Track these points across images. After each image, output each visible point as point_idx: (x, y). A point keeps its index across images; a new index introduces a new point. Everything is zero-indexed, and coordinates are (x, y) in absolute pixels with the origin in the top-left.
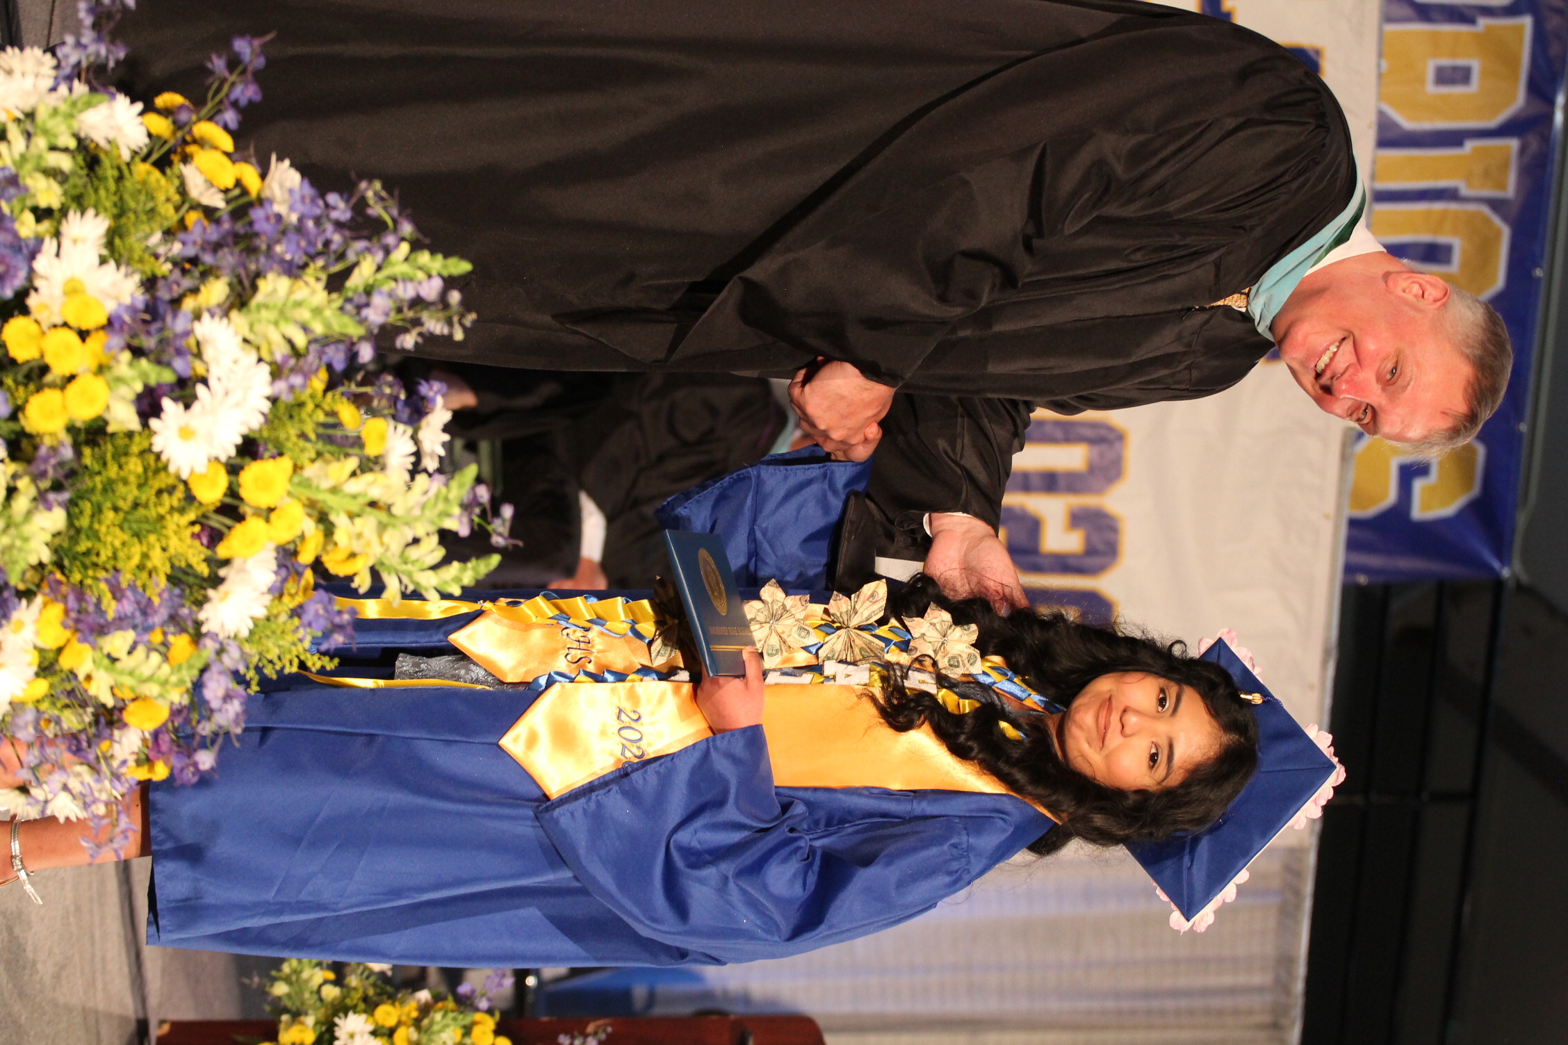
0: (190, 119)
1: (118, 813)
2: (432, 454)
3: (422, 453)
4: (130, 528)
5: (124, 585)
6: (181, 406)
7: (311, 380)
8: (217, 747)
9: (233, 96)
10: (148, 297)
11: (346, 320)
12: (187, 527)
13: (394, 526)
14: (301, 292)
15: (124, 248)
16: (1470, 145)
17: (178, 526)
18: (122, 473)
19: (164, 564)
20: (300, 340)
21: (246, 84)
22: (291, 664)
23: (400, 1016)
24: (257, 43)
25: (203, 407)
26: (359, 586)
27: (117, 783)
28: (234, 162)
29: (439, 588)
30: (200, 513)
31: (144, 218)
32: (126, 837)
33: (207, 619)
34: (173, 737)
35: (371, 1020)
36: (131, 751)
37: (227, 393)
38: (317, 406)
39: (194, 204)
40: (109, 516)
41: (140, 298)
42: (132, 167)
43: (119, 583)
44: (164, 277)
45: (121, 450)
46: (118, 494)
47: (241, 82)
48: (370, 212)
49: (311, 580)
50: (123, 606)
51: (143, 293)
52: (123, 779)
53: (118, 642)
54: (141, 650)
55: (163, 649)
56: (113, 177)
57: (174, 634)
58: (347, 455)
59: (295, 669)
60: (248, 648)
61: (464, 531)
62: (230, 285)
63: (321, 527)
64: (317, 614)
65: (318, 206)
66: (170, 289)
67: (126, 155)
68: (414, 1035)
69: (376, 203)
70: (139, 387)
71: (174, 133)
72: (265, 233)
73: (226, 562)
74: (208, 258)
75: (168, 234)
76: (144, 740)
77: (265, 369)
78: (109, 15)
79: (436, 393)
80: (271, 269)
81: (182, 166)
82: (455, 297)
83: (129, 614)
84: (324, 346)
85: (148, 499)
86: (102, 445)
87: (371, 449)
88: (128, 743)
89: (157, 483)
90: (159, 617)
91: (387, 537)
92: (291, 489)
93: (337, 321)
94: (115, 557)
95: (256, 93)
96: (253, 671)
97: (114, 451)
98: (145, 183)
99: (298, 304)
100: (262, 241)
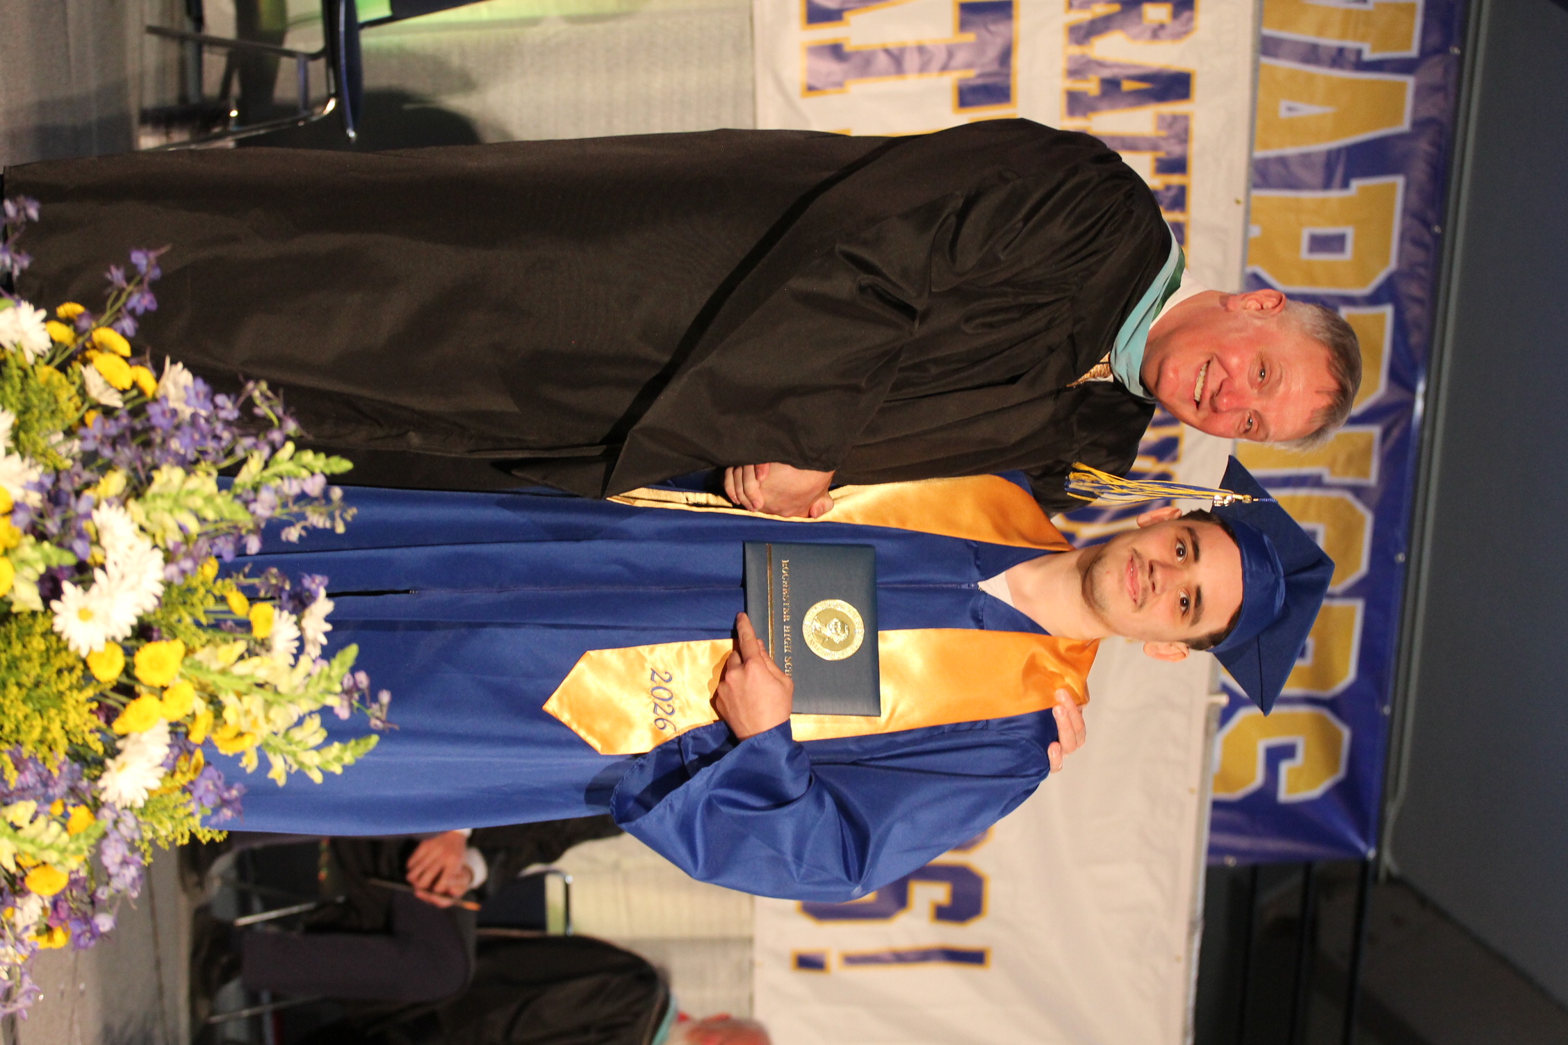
0: (91, 325)
1: (21, 974)
2: (314, 642)
3: (305, 639)
4: (33, 703)
5: (25, 755)
6: (80, 589)
7: (202, 567)
8: (115, 910)
9: (130, 305)
11: (235, 510)
12: (84, 705)
13: (279, 704)
14: (194, 482)
15: (28, 441)
17: (77, 701)
18: (25, 652)
19: (62, 737)
20: (193, 527)
21: (142, 294)
22: (182, 836)
24: (152, 255)
25: (101, 590)
26: (247, 766)
27: (20, 946)
28: (131, 365)
29: (321, 767)
30: (97, 691)
31: (47, 414)
32: (29, 997)
33: (104, 789)
34: (71, 904)
36: (29, 922)
37: (123, 577)
38: (208, 591)
39: (94, 403)
40: (14, 690)
42: (37, 368)
43: (22, 758)
44: (67, 471)
45: (24, 632)
46: (21, 670)
47: (138, 291)
48: (257, 411)
49: (202, 761)
50: (25, 778)
52: (25, 946)
53: (21, 811)
54: (41, 821)
55: (62, 820)
56: (19, 376)
57: (74, 806)
58: (235, 640)
59: (186, 841)
60: (141, 819)
61: (345, 714)
62: (129, 480)
63: (211, 707)
64: (207, 790)
65: (208, 406)
66: (72, 481)
67: (30, 358)
69: (262, 403)
70: (42, 569)
71: (75, 340)
72: (161, 428)
73: (123, 736)
74: (106, 452)
75: (69, 433)
76: (44, 909)
77: (159, 555)
78: (15, 228)
79: (318, 586)
80: (167, 461)
81: (82, 368)
82: (337, 493)
83: (31, 785)
84: (214, 538)
85: (50, 677)
86: (8, 624)
87: (259, 632)
88: (29, 911)
89: (58, 662)
90: (59, 789)
91: (273, 713)
92: (184, 671)
93: (225, 507)
94: (18, 730)
95: (151, 302)
96: (148, 844)
97: (18, 630)
98: (48, 383)
99: (191, 492)
100: (158, 435)
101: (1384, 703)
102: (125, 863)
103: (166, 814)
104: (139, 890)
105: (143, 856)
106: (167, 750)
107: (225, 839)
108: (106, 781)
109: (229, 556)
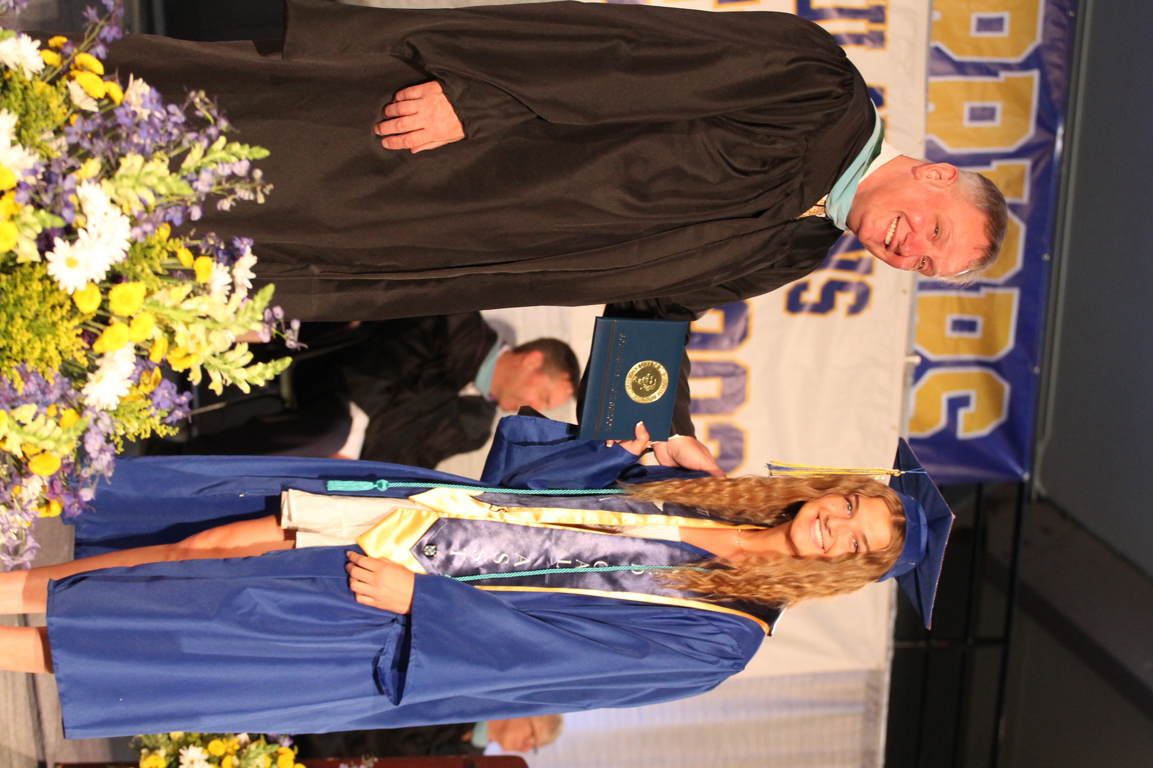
0: (73, 51)
1: (26, 535)
2: (243, 286)
3: (235, 283)
4: (33, 332)
5: (29, 370)
6: (67, 243)
7: (158, 229)
8: (95, 486)
9: (102, 35)
10: (45, 169)
12: (72, 331)
13: (217, 330)
14: (150, 166)
15: (28, 135)
16: (995, 164)
17: (67, 328)
18: (28, 292)
19: (56, 356)
20: (151, 200)
21: (111, 26)
22: (145, 432)
23: (226, 749)
25: (83, 244)
26: (193, 379)
27: (25, 515)
28: (104, 81)
29: (249, 381)
30: (82, 320)
31: (42, 117)
32: (32, 552)
33: (87, 396)
34: (65, 484)
35: (206, 751)
36: (34, 497)
37: (99, 236)
38: (163, 248)
39: (76, 109)
40: (19, 321)
42: (33, 83)
43: (27, 372)
44: (57, 159)
45: (26, 278)
46: (24, 306)
47: (107, 25)
49: (160, 376)
50: (28, 387)
52: (30, 511)
53: (25, 412)
54: (41, 418)
55: (57, 420)
56: (21, 89)
57: (64, 409)
58: (183, 284)
59: (148, 436)
60: (114, 418)
61: (267, 340)
62: (103, 166)
63: (166, 335)
64: (164, 397)
65: (161, 113)
66: (60, 166)
67: (29, 76)
68: (236, 762)
69: (201, 107)
70: (39, 230)
71: (62, 62)
72: (125, 125)
73: (101, 355)
74: (86, 145)
75: (58, 132)
76: (43, 487)
77: (126, 221)
79: (245, 246)
80: (130, 150)
81: (68, 83)
82: (258, 174)
83: (32, 392)
84: (167, 208)
85: (46, 312)
86: (14, 273)
87: (201, 279)
88: (32, 488)
89: (52, 300)
90: (55, 395)
91: (212, 337)
92: (144, 307)
93: (175, 185)
94: (23, 351)
95: (118, 32)
96: (120, 438)
97: (22, 276)
98: (43, 94)
99: (149, 174)
100: (123, 130)
101: (1035, 365)
103: (133, 415)
104: (113, 470)
105: (116, 446)
106: (134, 367)
107: (177, 434)
108: (88, 389)
109: (178, 222)
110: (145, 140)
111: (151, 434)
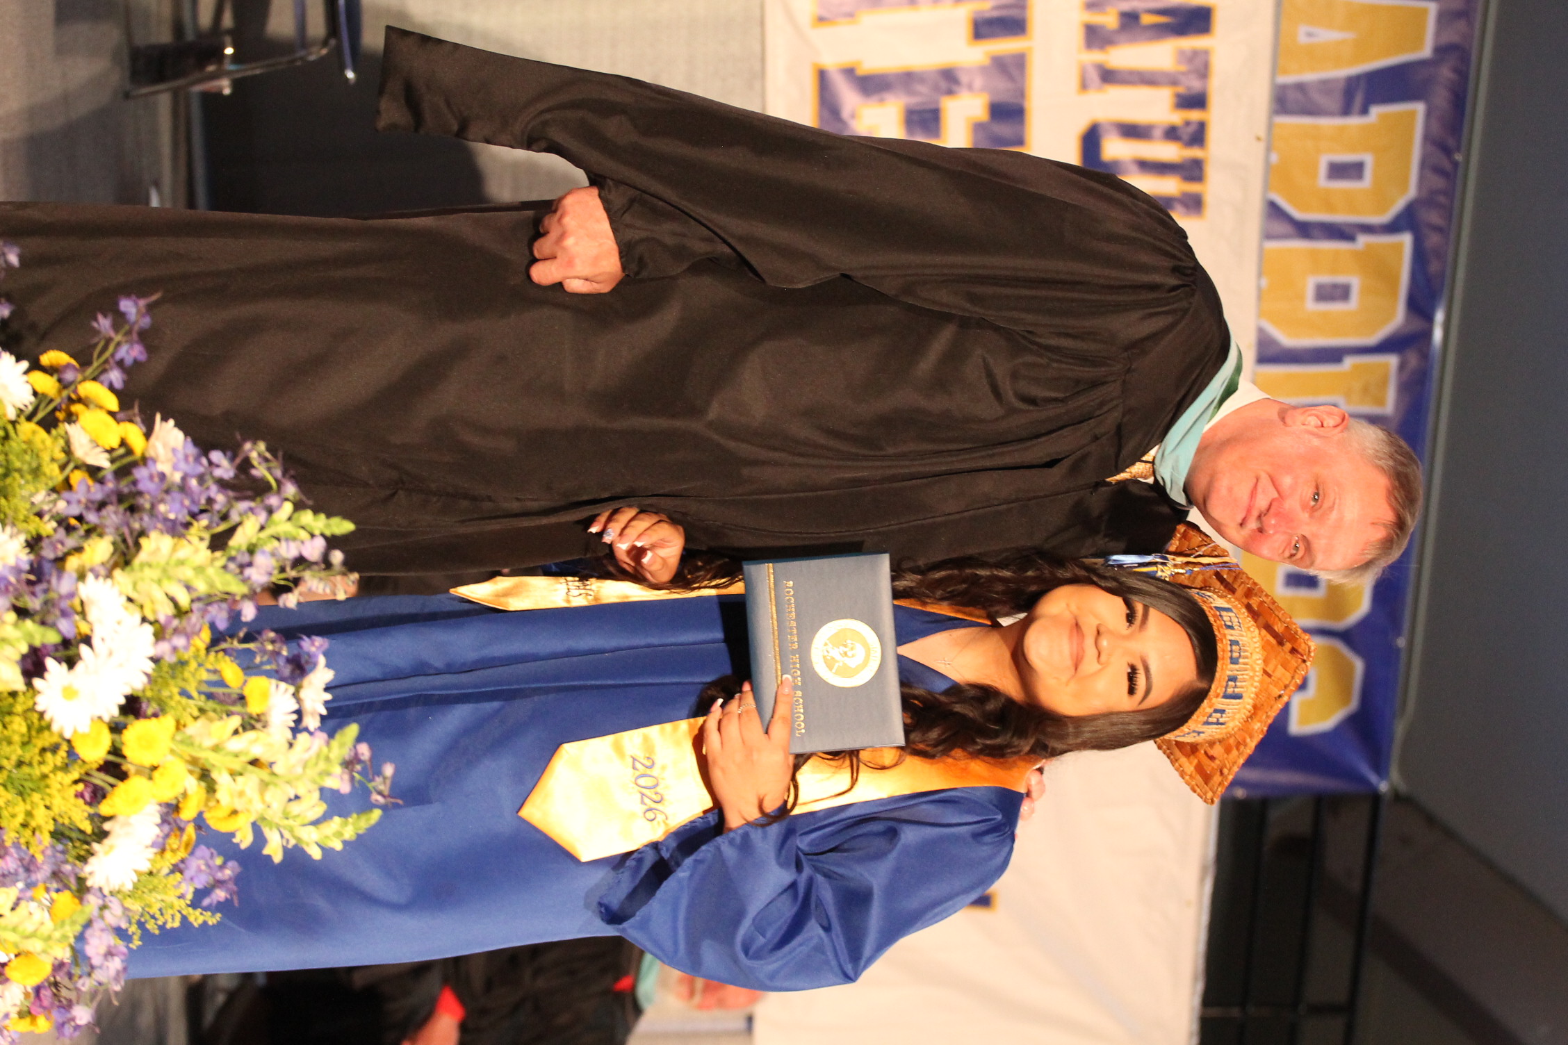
0: (76, 377)
2: (313, 713)
3: (304, 712)
4: (14, 787)
5: (8, 844)
6: (64, 666)
7: (193, 640)
8: (95, 1004)
9: (119, 356)
10: (32, 557)
11: (229, 577)
12: (70, 786)
13: (275, 785)
14: (184, 551)
15: (10, 508)
16: (1349, 362)
17: (61, 784)
18: (6, 733)
19: (47, 823)
20: (184, 600)
21: (131, 343)
22: (173, 919)
24: (142, 303)
25: (86, 668)
26: (241, 841)
28: (118, 421)
29: (320, 843)
30: (83, 771)
31: (29, 477)
33: (91, 873)
34: (54, 990)
36: (12, 1008)
37: (110, 654)
38: (200, 665)
39: (79, 463)
41: (25, 558)
42: (18, 427)
43: (3, 841)
44: (48, 537)
45: (5, 710)
47: (127, 342)
48: (254, 472)
49: (194, 836)
50: (6, 862)
51: (30, 553)
52: (5, 1032)
53: (2, 898)
54: (24, 906)
55: (46, 906)
57: (58, 891)
58: (229, 714)
59: (177, 924)
60: (129, 903)
61: (345, 788)
62: (114, 544)
63: (203, 784)
65: (201, 464)
66: (55, 548)
67: (12, 415)
69: (260, 463)
70: (24, 649)
71: (60, 392)
72: (149, 493)
73: (111, 818)
74: (92, 517)
76: (26, 995)
77: (149, 630)
79: (318, 650)
80: (155, 528)
81: (66, 425)
82: (337, 557)
83: (12, 871)
84: (207, 604)
87: (254, 708)
88: (10, 996)
89: (41, 742)
90: (44, 873)
91: (270, 795)
92: (174, 747)
93: (218, 576)
95: (141, 353)
96: (136, 926)
98: (28, 442)
99: (181, 563)
100: (145, 500)
101: (1398, 633)
102: (110, 954)
103: (155, 895)
104: (123, 983)
105: (130, 941)
106: (157, 830)
107: (218, 921)
108: (93, 867)
109: (222, 625)
110: (177, 514)
111: (181, 923)
